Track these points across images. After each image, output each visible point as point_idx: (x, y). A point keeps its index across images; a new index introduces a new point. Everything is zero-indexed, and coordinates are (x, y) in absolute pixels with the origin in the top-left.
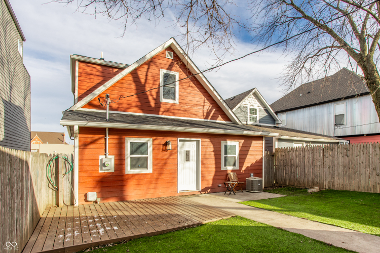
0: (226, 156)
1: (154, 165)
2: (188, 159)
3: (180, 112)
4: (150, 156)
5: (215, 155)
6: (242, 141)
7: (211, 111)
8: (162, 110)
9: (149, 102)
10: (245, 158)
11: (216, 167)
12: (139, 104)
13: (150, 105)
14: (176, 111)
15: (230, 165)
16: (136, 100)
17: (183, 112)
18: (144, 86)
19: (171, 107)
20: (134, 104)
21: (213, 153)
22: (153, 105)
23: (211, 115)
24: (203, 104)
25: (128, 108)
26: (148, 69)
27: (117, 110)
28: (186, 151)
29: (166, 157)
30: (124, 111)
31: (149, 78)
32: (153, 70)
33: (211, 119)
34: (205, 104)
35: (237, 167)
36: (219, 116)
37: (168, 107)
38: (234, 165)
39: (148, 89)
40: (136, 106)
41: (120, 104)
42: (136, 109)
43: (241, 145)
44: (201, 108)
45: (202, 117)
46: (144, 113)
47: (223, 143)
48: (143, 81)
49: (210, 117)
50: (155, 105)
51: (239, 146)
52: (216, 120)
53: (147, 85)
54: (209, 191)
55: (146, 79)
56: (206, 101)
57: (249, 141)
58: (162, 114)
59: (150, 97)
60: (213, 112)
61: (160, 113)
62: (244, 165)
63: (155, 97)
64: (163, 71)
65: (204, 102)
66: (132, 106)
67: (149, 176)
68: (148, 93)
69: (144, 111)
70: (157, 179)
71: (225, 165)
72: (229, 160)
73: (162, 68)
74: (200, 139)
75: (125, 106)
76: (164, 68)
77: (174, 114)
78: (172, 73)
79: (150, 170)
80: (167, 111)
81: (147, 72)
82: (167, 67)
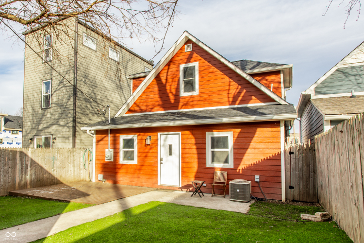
0: (212, 150)
1: (138, 157)
2: (171, 153)
3: (199, 102)
4: (136, 150)
5: (197, 149)
6: (238, 130)
7: (239, 93)
8: (181, 104)
9: (169, 100)
10: (243, 154)
11: (199, 163)
12: (161, 103)
13: (170, 102)
14: (195, 103)
15: (219, 161)
16: (159, 99)
17: (202, 103)
18: (165, 86)
19: (189, 99)
20: (157, 104)
21: (195, 147)
22: (173, 101)
23: (240, 98)
24: (227, 88)
25: (152, 109)
26: (168, 69)
27: (145, 111)
28: (169, 145)
29: (146, 151)
30: (150, 111)
31: (169, 77)
32: (173, 68)
33: (239, 104)
34: (231, 87)
35: (230, 165)
36: (253, 97)
37: (187, 100)
38: (226, 161)
39: (168, 88)
40: (159, 105)
41: (147, 106)
42: (158, 108)
43: (236, 136)
44: (226, 92)
45: (227, 103)
46: (165, 110)
47: (209, 136)
48: (164, 81)
49: (238, 102)
50: (175, 101)
51: (234, 137)
52: (248, 103)
53: (167, 85)
54: (191, 189)
55: (167, 79)
56: (233, 83)
57: (251, 130)
58: (181, 109)
59: (170, 95)
60: (242, 94)
61: (180, 107)
62: (242, 163)
63: (174, 93)
64: (182, 67)
65: (229, 85)
66: (155, 106)
67: (135, 166)
68: (168, 91)
69: (165, 108)
70: (140, 170)
71: (213, 161)
72: (217, 155)
73: (180, 64)
74: (180, 133)
75: (151, 107)
76: (182, 63)
77: (193, 106)
78: (191, 65)
79: (135, 162)
80: (186, 105)
81: (168, 72)
82: (185, 61)
